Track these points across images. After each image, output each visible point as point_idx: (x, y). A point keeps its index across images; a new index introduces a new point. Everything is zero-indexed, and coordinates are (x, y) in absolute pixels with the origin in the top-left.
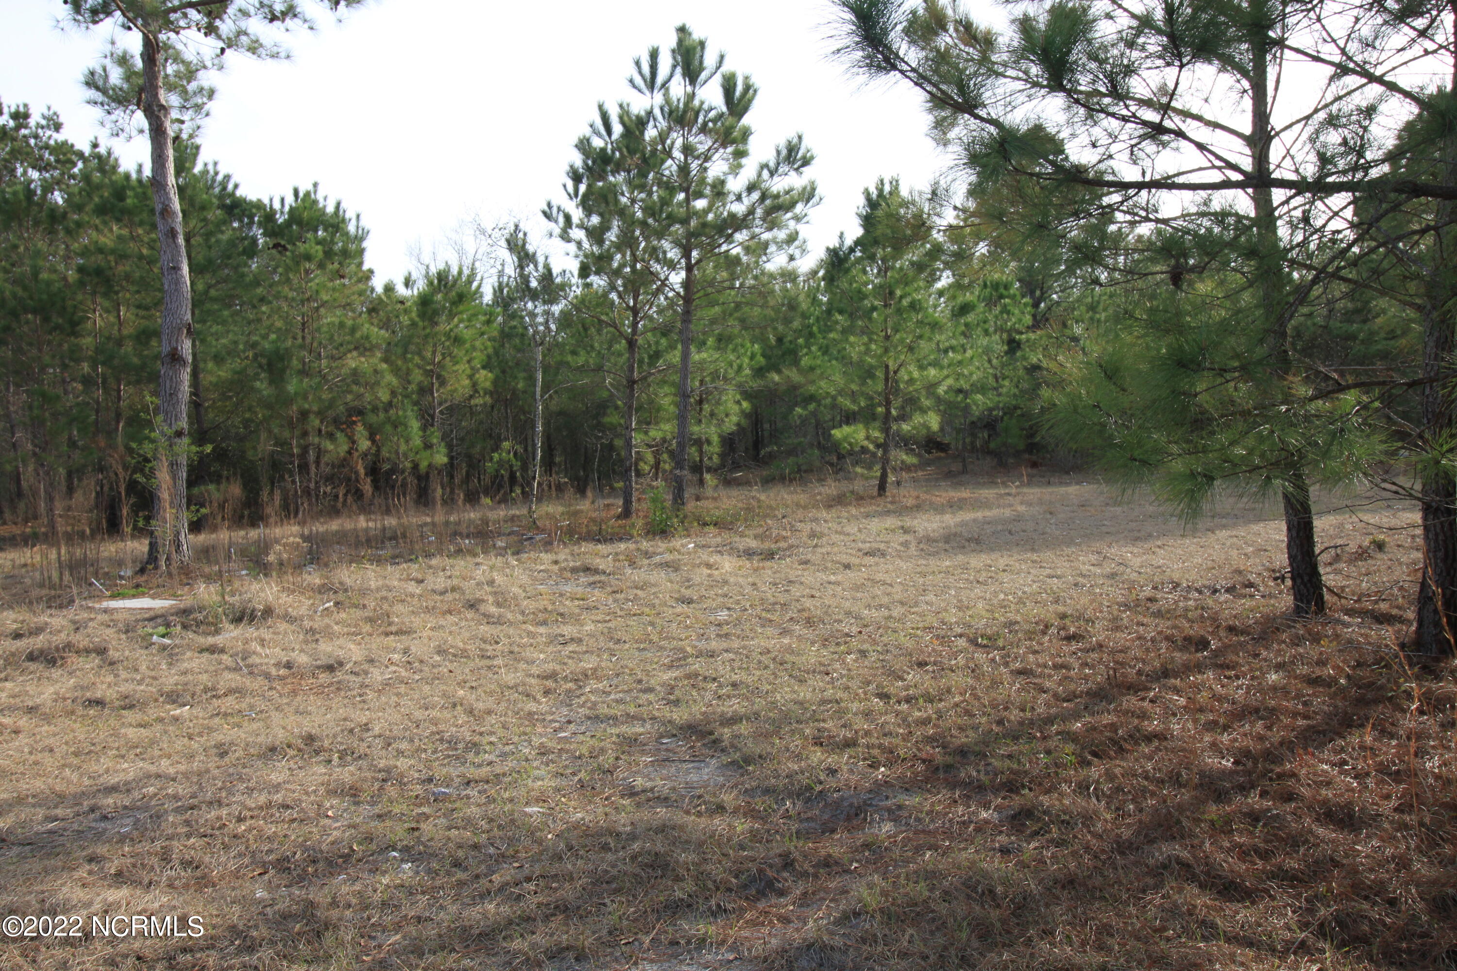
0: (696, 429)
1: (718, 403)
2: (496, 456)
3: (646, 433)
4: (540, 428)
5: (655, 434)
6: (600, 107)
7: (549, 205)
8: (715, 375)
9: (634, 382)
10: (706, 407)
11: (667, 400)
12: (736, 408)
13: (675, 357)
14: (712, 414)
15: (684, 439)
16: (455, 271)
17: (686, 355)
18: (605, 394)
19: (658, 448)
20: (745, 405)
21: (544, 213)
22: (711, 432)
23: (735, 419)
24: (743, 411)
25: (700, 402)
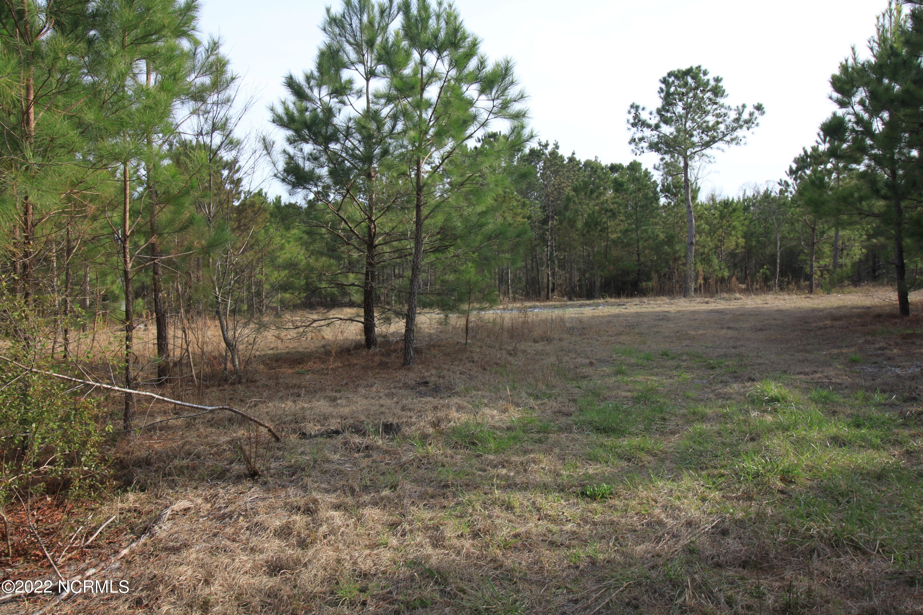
0: (840, 260)
1: (850, 250)
2: (761, 271)
3: (818, 262)
4: (778, 261)
5: (822, 263)
6: (804, 149)
7: (781, 180)
8: (849, 240)
9: (814, 243)
10: (845, 252)
11: (827, 249)
12: (860, 252)
13: (832, 233)
14: (848, 255)
15: (836, 265)
16: (731, 200)
17: (837, 234)
18: (801, 248)
19: (824, 269)
20: (864, 250)
21: (779, 183)
22: (846, 261)
23: (858, 257)
24: (862, 253)
25: (842, 250)
